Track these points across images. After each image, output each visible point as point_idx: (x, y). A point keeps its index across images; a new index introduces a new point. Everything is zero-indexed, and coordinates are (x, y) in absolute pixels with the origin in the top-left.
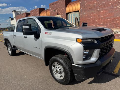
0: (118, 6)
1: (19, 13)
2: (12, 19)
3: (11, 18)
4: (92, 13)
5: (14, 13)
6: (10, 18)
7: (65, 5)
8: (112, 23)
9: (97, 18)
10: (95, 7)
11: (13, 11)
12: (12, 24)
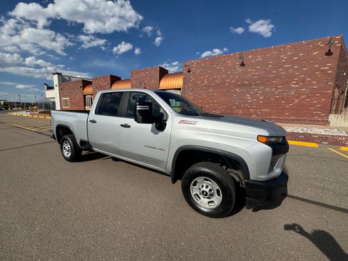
0: (237, 89)
1: (67, 78)
2: (50, 88)
3: (48, 86)
4: (200, 95)
5: (56, 77)
6: (46, 86)
7: (158, 77)
8: (229, 112)
9: (208, 103)
10: (205, 86)
11: (54, 74)
12: (47, 97)
